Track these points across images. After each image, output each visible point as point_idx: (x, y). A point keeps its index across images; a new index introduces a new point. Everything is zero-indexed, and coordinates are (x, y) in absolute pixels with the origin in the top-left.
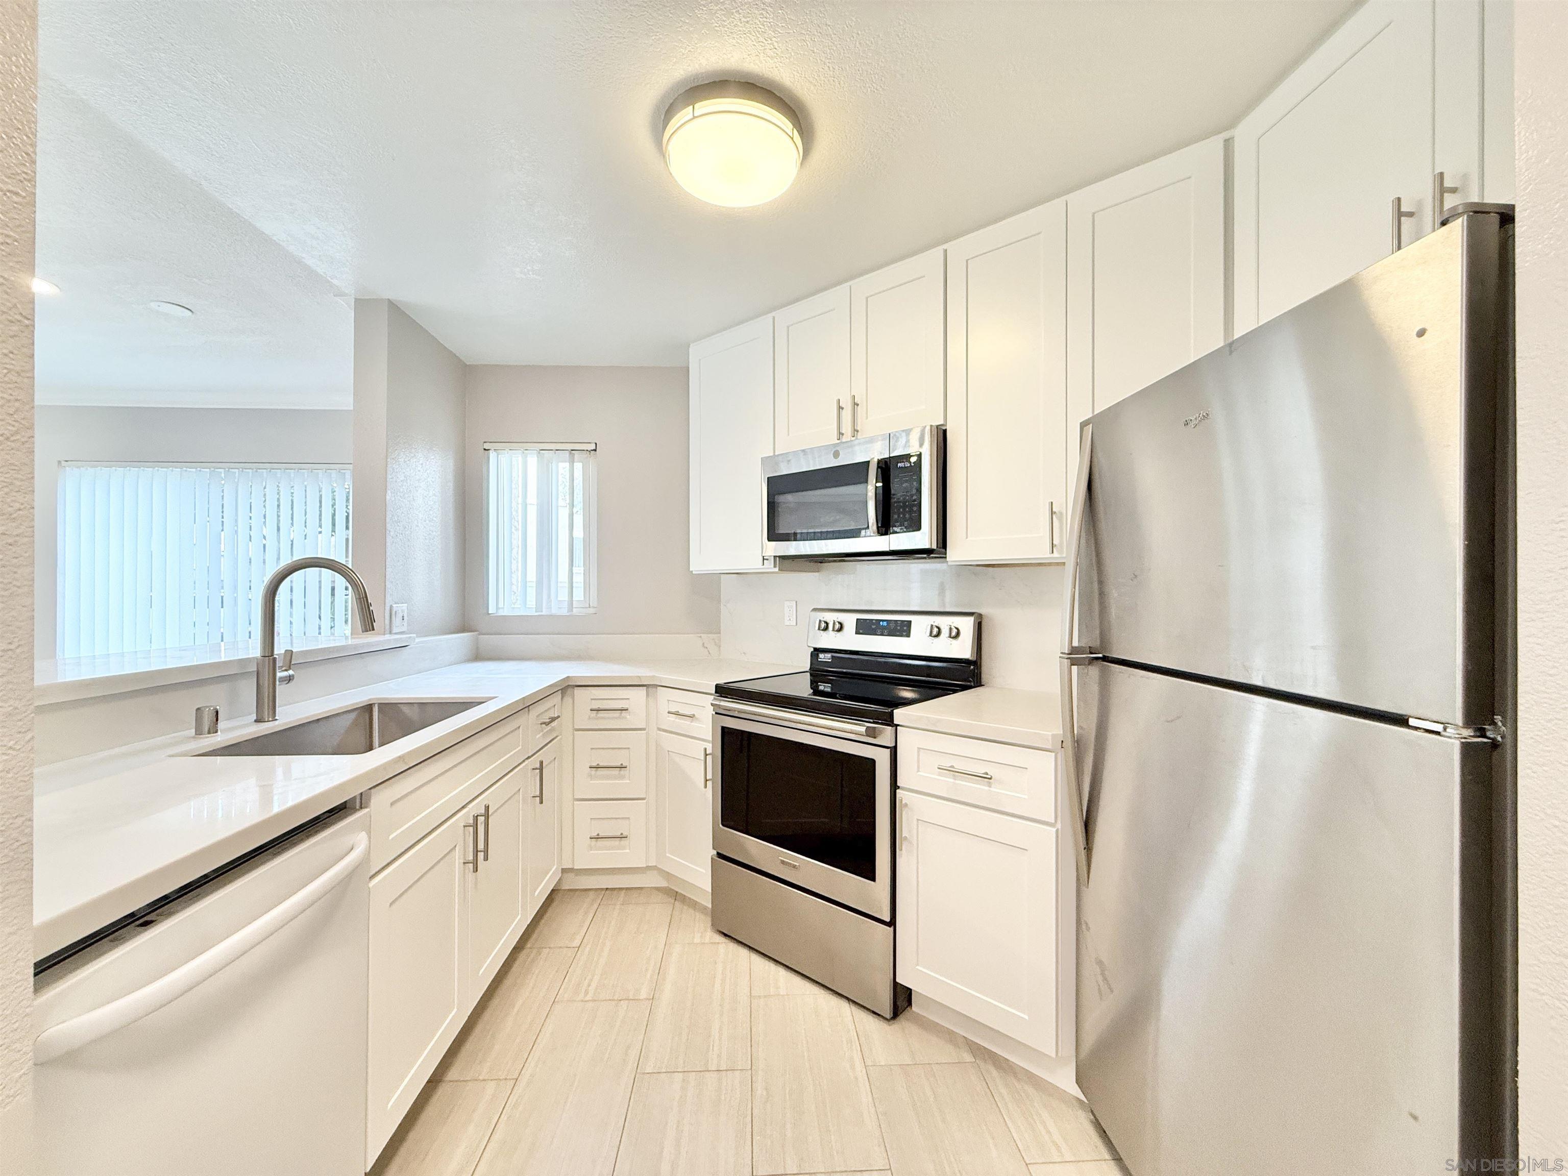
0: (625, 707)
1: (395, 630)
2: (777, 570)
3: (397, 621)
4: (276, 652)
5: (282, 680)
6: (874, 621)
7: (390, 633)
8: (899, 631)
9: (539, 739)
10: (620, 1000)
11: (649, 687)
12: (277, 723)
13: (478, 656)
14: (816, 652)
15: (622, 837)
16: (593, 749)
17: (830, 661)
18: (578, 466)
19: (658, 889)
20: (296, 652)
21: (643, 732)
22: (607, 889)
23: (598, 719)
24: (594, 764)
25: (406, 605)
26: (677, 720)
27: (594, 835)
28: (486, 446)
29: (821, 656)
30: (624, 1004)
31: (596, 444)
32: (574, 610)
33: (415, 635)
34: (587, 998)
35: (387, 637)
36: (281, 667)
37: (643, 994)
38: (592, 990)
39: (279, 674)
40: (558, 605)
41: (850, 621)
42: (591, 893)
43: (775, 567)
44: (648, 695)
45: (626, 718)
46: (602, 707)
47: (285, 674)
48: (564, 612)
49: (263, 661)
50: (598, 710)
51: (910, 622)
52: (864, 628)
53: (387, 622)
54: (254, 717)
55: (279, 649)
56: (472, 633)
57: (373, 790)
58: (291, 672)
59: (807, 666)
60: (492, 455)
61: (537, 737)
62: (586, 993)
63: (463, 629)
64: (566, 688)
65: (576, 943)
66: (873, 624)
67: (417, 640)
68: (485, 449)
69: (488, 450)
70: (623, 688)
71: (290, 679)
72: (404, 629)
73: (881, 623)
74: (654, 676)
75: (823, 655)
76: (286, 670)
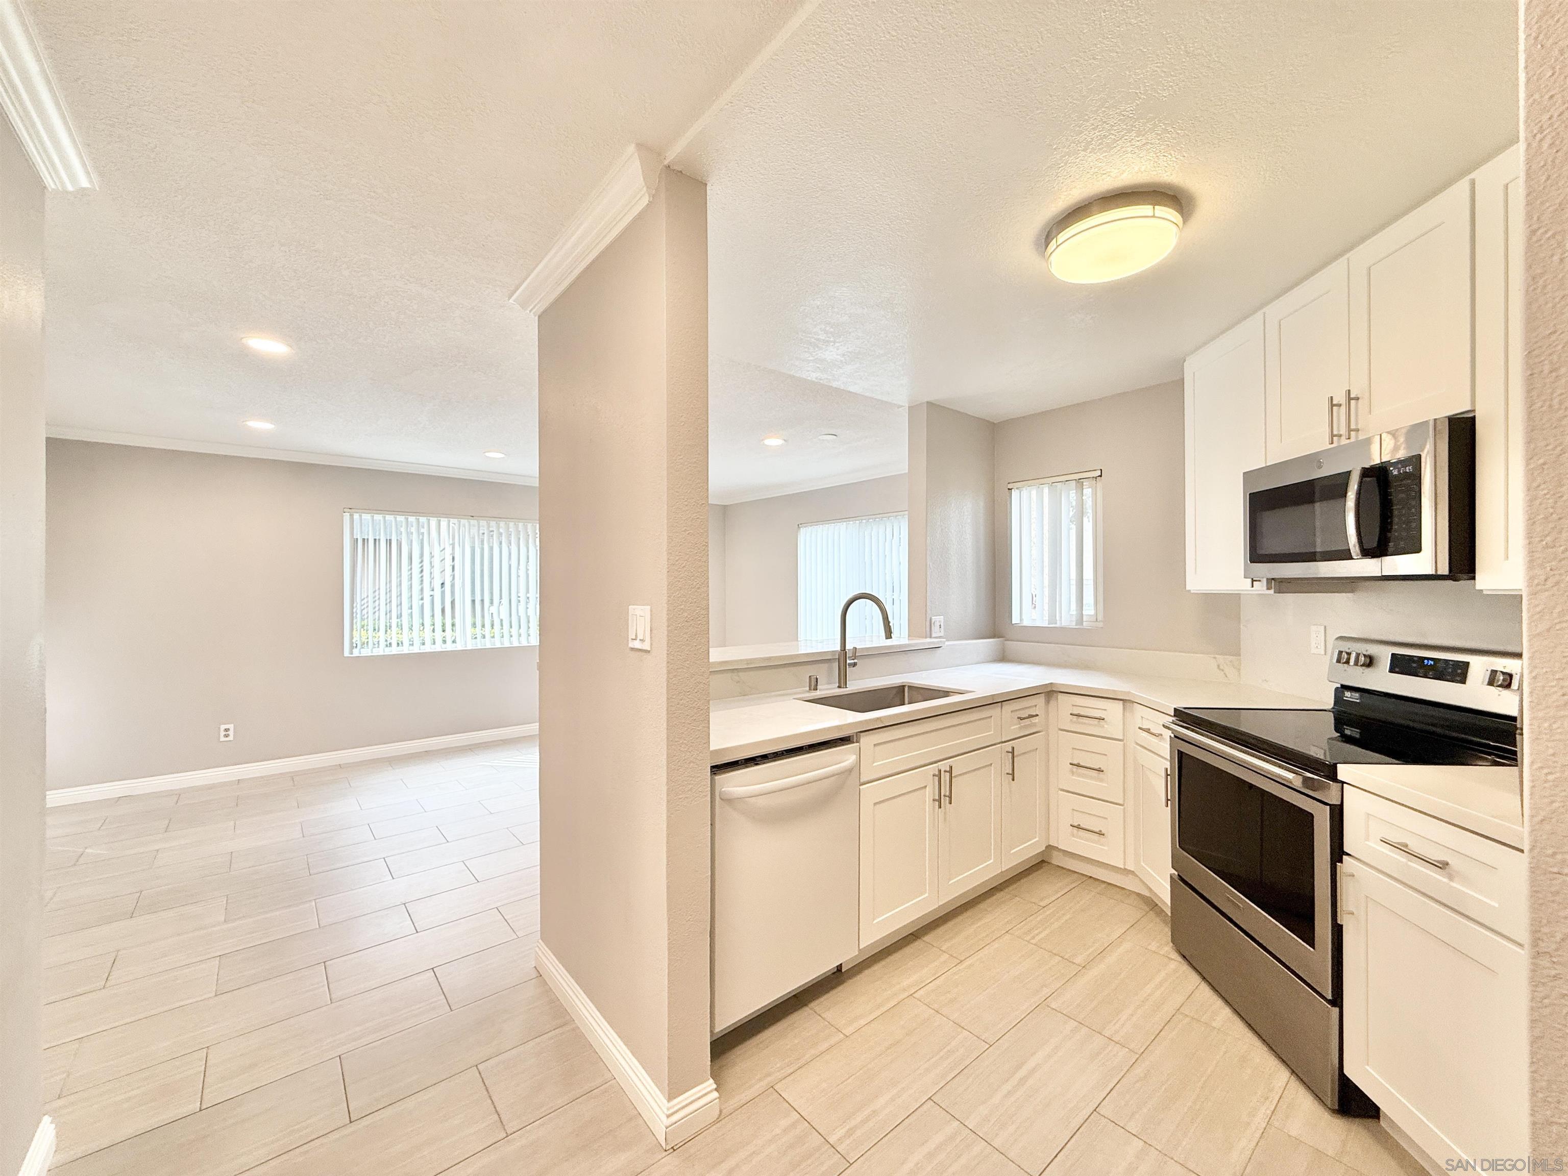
0: (1103, 717)
1: (934, 635)
2: (1272, 592)
3: (935, 629)
4: (847, 648)
5: (850, 665)
6: (1416, 659)
7: (931, 637)
8: (1449, 674)
9: (1014, 729)
10: (1055, 954)
11: (1126, 702)
12: (848, 689)
13: (1003, 657)
14: (1343, 690)
15: (1100, 834)
16: (1075, 749)
17: (1358, 701)
18: (1088, 491)
19: (1138, 895)
20: (859, 649)
21: (1120, 742)
22: (1091, 877)
23: (1079, 723)
24: (1075, 762)
25: (942, 617)
26: (1148, 737)
27: (1076, 824)
28: (1010, 486)
29: (1348, 694)
30: (1057, 959)
31: (1101, 470)
32: (1084, 623)
33: (944, 640)
34: (1032, 941)
35: (928, 640)
36: (849, 657)
37: (1079, 960)
38: (1037, 938)
39: (848, 661)
40: (1066, 618)
41: (1385, 655)
42: (1076, 875)
43: (1268, 589)
44: (1124, 709)
45: (1103, 727)
46: (1082, 713)
47: (852, 661)
48: (1073, 625)
49: (841, 653)
50: (1078, 715)
51: (1467, 664)
52: (1401, 665)
53: (928, 629)
54: (838, 685)
55: (849, 646)
56: (1000, 639)
57: (862, 734)
58: (856, 661)
59: (1329, 703)
60: (1015, 494)
61: (1013, 728)
62: (1033, 938)
63: (994, 636)
64: (1050, 693)
65: (1043, 904)
66: (1414, 662)
67: (947, 643)
68: (1009, 489)
69: (1011, 489)
70: (1103, 699)
71: (855, 665)
72: (942, 634)
73: (1426, 661)
74: (1129, 692)
75: (1349, 693)
76: (853, 659)
